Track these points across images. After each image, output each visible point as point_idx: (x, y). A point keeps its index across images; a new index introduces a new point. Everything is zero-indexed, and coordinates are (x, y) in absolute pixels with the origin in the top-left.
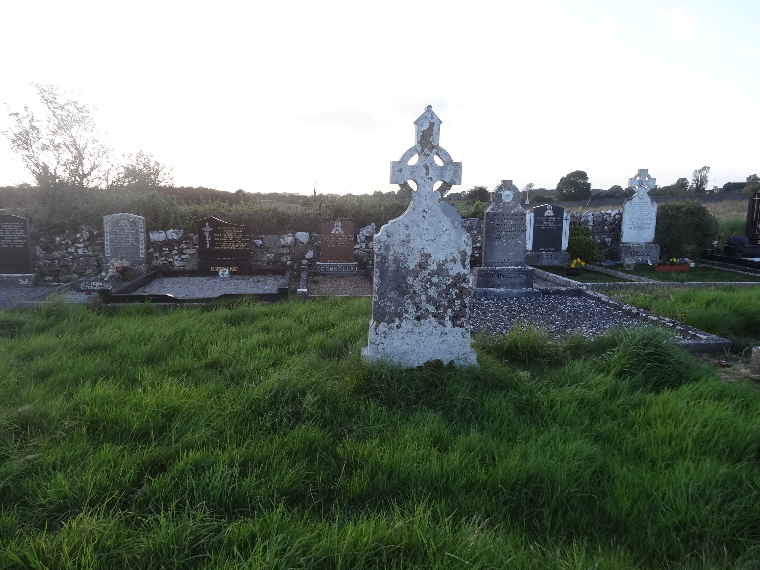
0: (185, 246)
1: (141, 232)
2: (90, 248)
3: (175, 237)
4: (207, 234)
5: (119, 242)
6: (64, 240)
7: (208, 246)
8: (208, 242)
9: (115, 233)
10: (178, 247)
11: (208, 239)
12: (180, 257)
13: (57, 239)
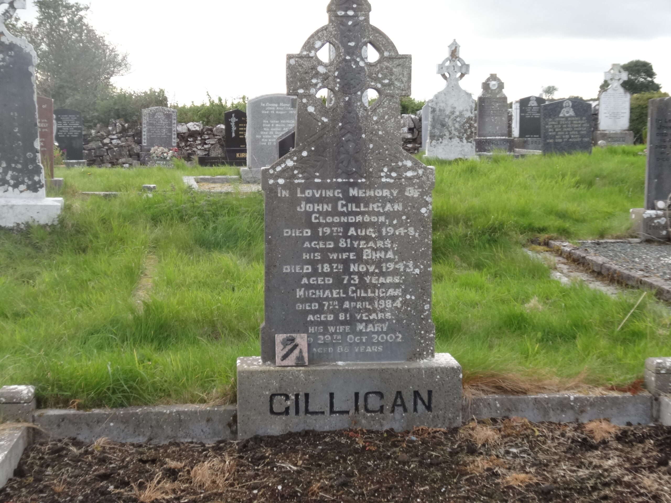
0: (207, 137)
1: (174, 124)
2: (122, 139)
3: (198, 128)
4: (233, 124)
5: (155, 132)
6: (99, 132)
7: (234, 135)
8: (233, 131)
9: (151, 124)
10: (201, 137)
11: (234, 128)
12: (203, 146)
13: (93, 132)
